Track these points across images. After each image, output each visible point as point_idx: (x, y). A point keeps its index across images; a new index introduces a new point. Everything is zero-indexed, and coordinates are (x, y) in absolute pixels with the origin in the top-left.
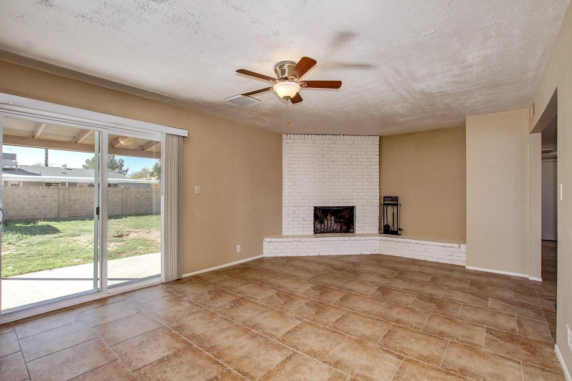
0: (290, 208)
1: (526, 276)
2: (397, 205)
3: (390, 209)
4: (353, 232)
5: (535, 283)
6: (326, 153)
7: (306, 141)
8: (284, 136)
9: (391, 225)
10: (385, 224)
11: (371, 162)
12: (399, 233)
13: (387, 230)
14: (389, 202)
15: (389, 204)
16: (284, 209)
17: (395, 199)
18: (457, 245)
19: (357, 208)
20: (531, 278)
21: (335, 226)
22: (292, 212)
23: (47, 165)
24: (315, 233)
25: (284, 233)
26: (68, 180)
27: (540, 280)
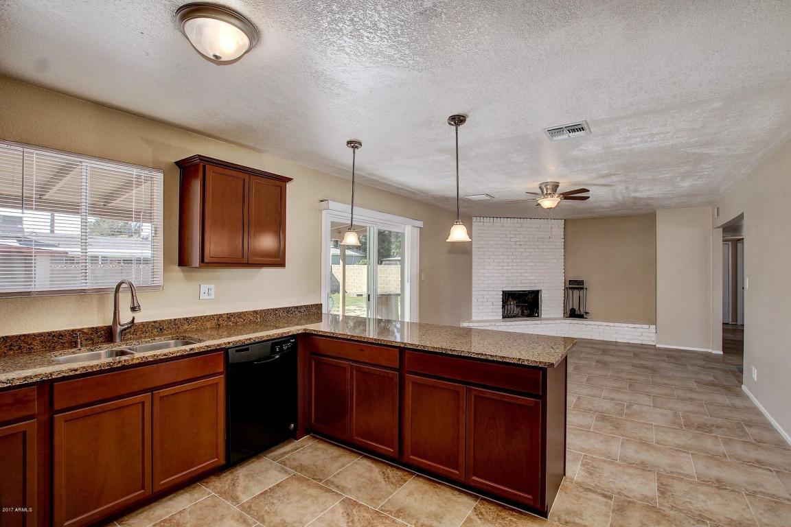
0: (480, 293)
1: (710, 351)
2: (583, 288)
3: (576, 293)
4: (538, 316)
5: (718, 355)
6: (514, 236)
7: (485, 224)
8: (474, 219)
9: (577, 309)
10: (571, 308)
11: (556, 246)
12: (585, 316)
13: (574, 314)
14: (575, 286)
15: (575, 288)
16: (474, 293)
17: (581, 282)
18: (647, 326)
19: (543, 292)
20: (714, 352)
21: (517, 311)
22: (481, 297)
23: (52, 231)
24: (503, 318)
25: (474, 318)
26: (102, 254)
27: (722, 353)
